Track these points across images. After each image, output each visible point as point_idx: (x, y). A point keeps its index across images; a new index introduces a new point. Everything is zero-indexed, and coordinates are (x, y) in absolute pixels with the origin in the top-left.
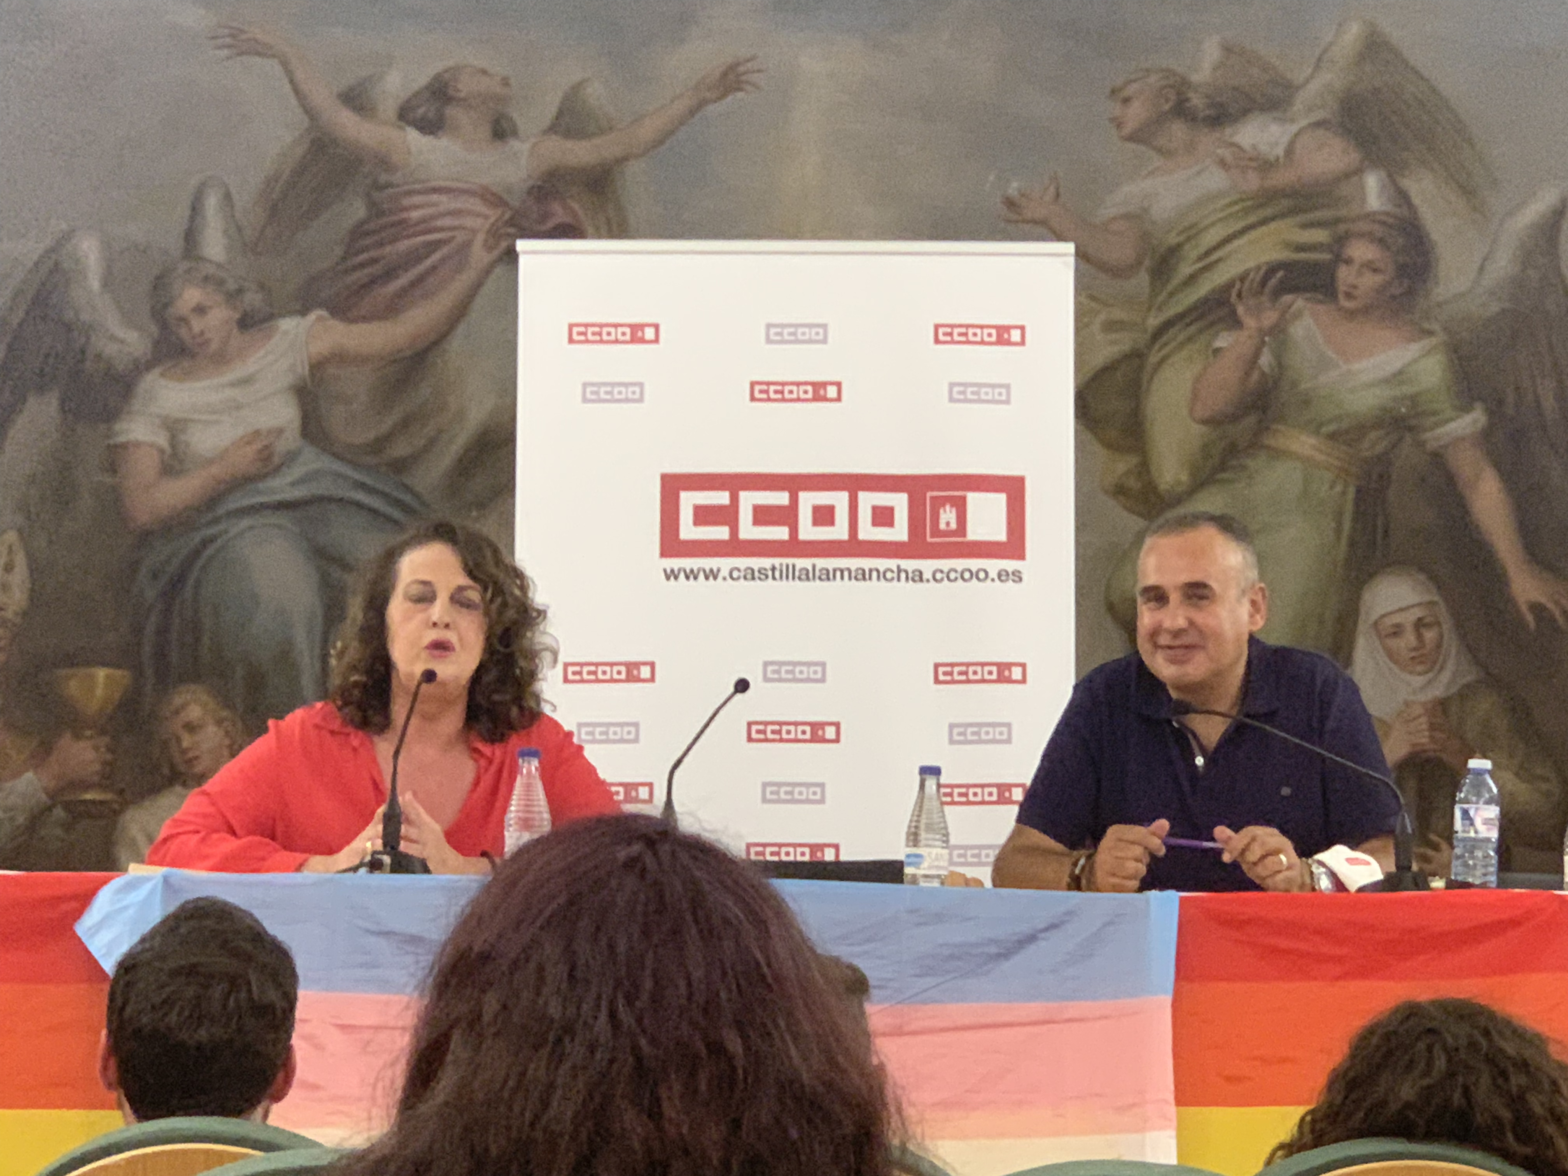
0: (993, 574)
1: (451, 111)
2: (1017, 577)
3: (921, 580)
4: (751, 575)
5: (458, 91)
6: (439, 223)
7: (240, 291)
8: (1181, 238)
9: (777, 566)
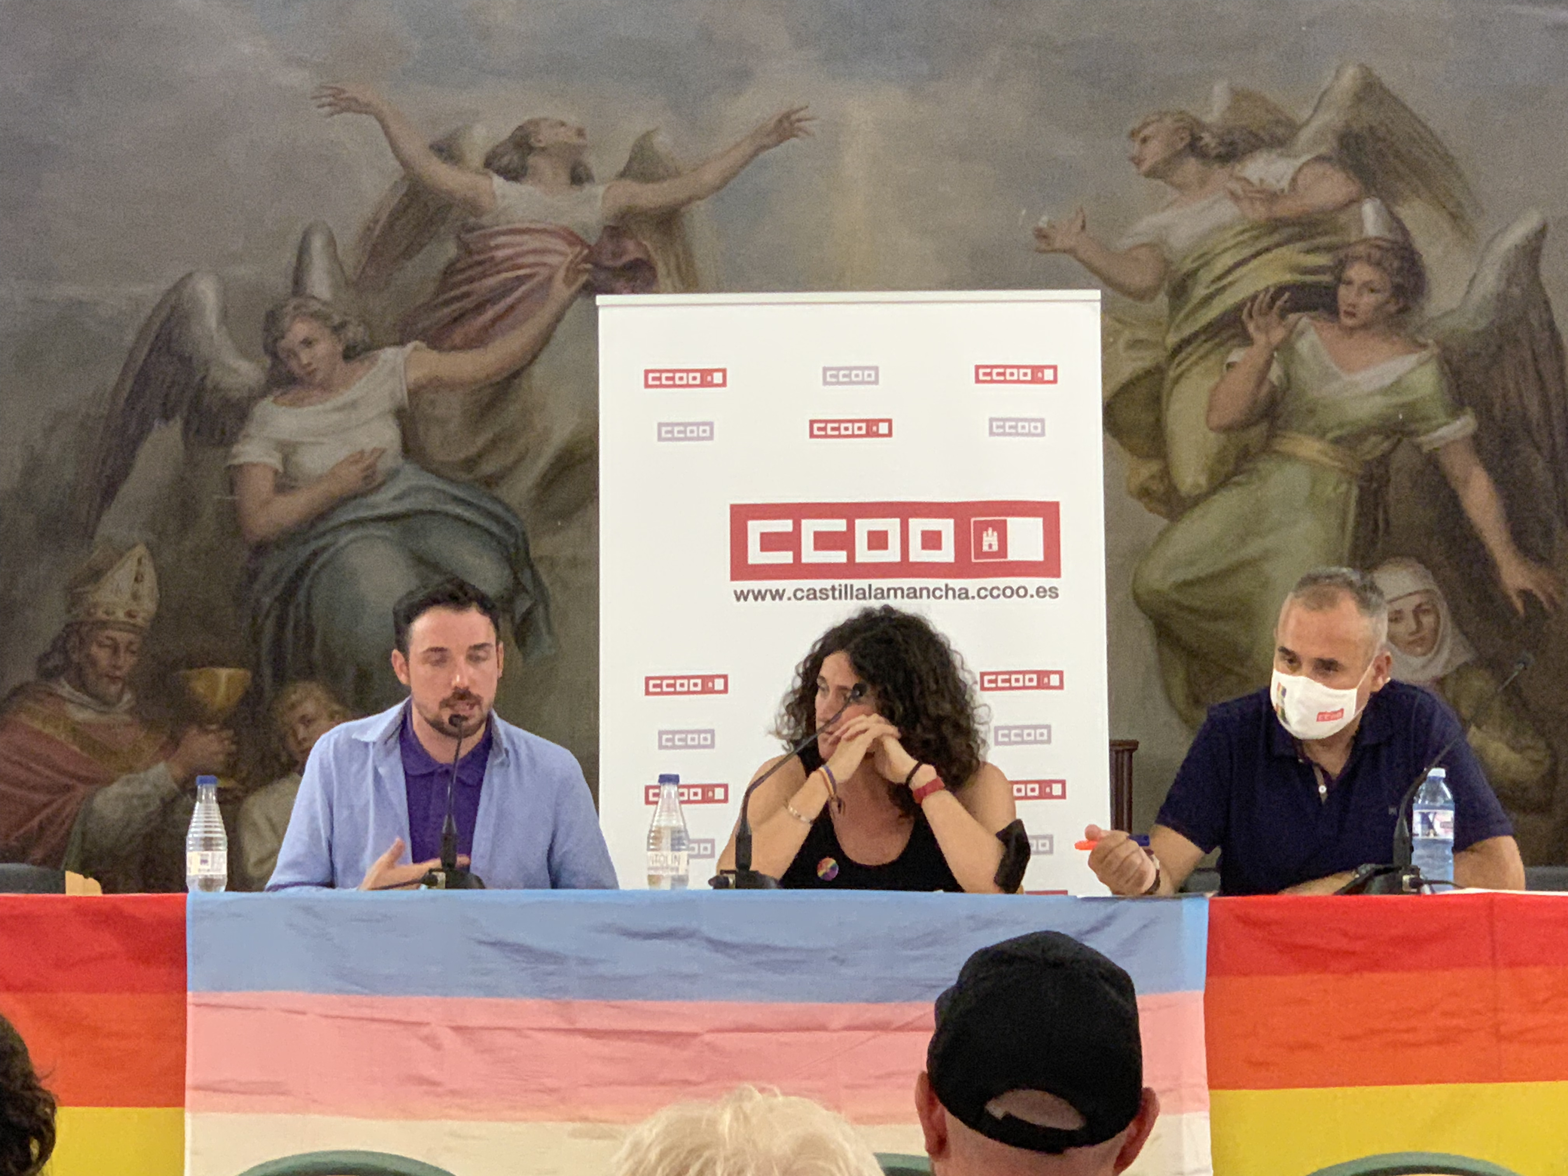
0: (1032, 591)
1: (532, 160)
2: (1054, 593)
3: (967, 597)
4: (813, 595)
5: (540, 141)
6: (521, 261)
7: (343, 325)
8: (1195, 265)
9: (837, 587)
